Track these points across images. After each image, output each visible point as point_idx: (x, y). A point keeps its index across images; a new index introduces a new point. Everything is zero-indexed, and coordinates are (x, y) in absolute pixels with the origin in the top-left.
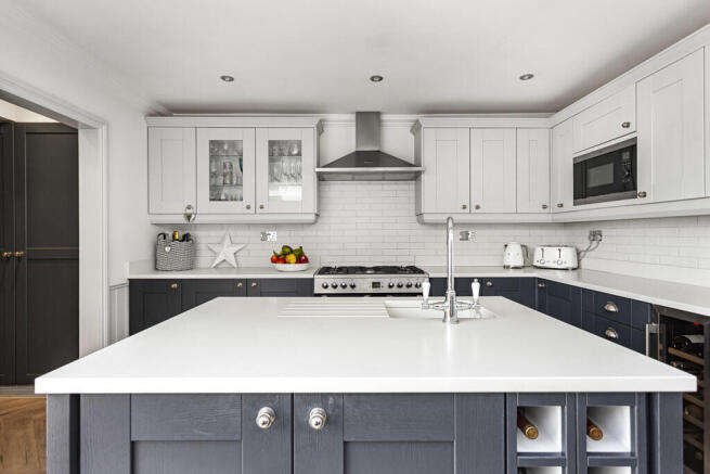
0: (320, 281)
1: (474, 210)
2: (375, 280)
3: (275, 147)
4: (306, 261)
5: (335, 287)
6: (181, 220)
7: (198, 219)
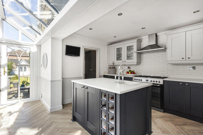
0: (134, 78)
1: (187, 59)
2: (147, 79)
3: (129, 48)
4: (135, 73)
5: (137, 80)
6: (112, 64)
7: (115, 64)
